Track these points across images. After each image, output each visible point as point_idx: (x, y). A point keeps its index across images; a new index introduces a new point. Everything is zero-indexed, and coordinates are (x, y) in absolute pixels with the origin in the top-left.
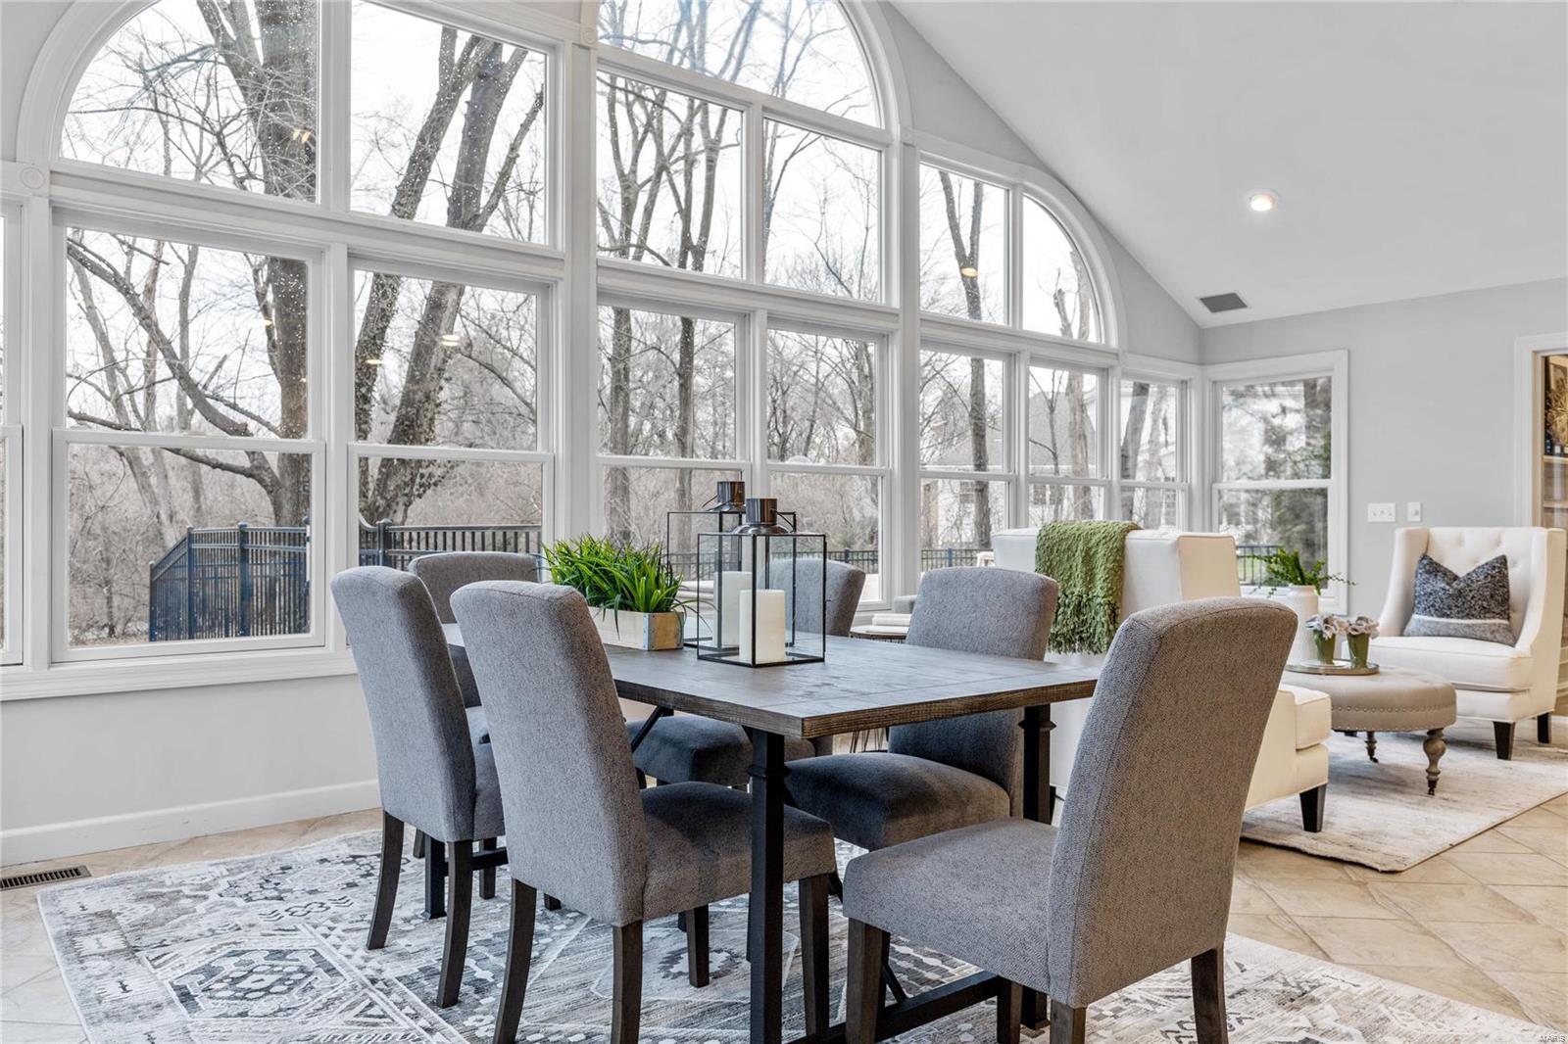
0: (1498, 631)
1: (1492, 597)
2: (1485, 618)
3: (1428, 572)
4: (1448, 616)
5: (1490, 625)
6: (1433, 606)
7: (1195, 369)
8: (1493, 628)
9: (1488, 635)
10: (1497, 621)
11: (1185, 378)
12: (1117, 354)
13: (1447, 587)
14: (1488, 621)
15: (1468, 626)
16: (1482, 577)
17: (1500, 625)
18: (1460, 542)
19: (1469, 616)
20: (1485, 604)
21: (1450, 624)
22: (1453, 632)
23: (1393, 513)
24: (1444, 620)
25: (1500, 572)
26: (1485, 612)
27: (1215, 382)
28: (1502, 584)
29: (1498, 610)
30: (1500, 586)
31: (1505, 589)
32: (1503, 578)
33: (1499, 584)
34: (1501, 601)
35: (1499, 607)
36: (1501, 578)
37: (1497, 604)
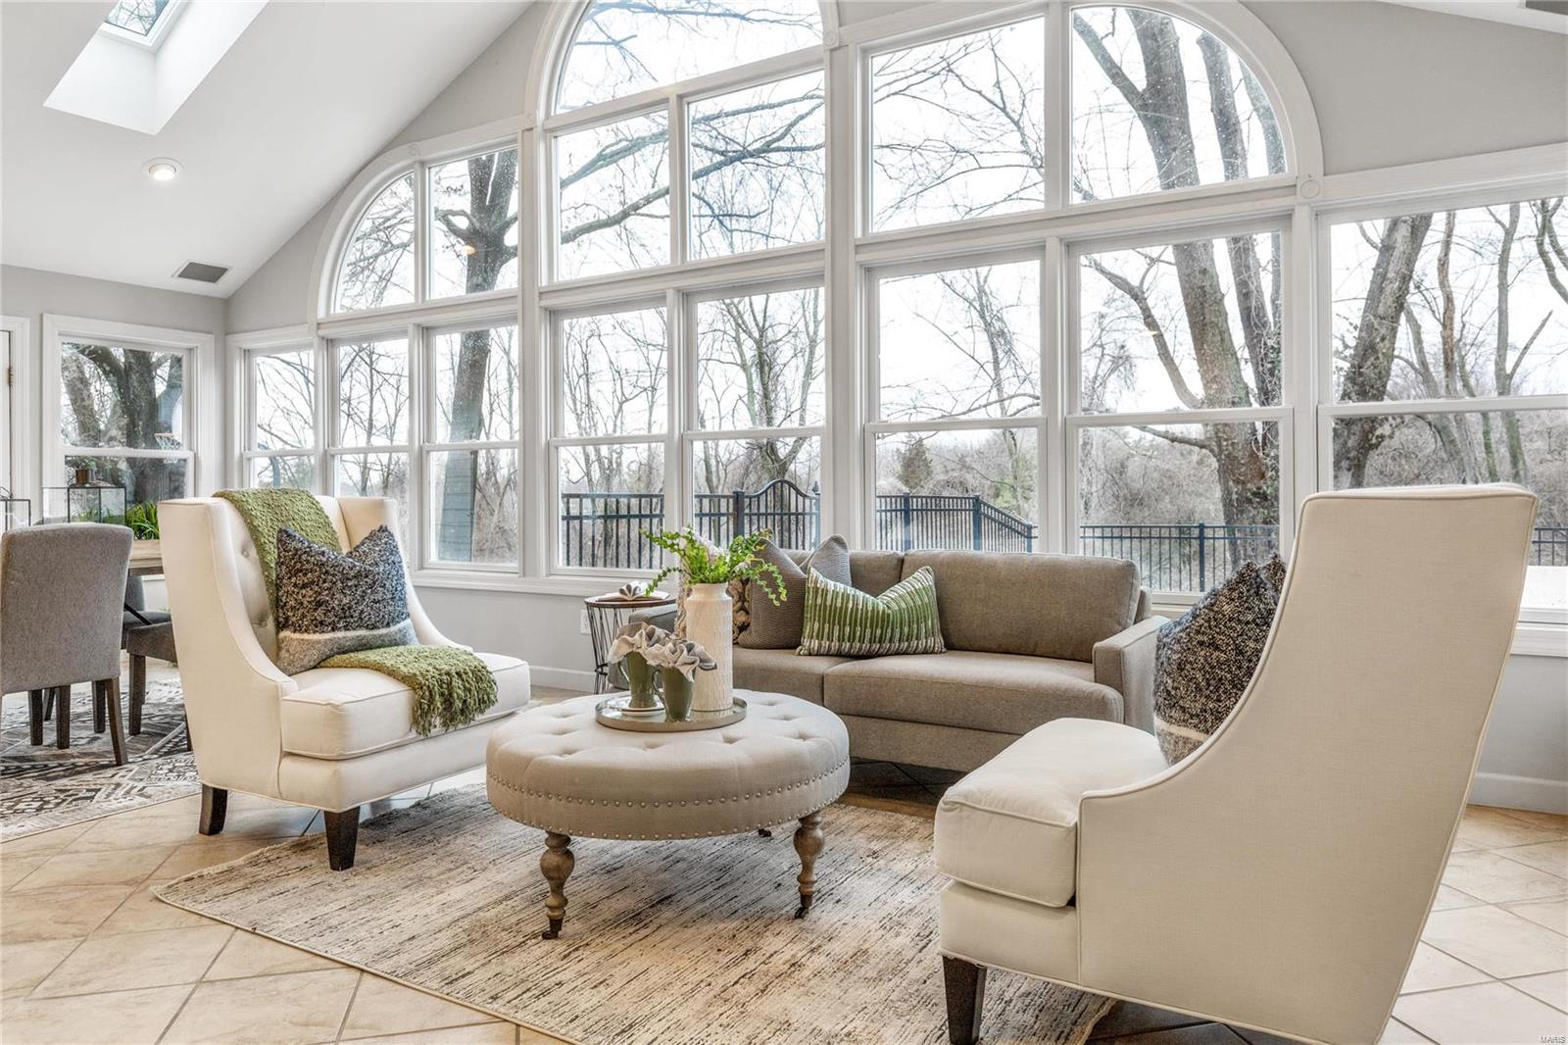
28: (1206, 639)
29: (1199, 706)
30: (1201, 643)
31: (1217, 653)
32: (1213, 623)
33: (1200, 638)
34: (1209, 685)
35: (1203, 700)
36: (1209, 621)
37: (1198, 689)
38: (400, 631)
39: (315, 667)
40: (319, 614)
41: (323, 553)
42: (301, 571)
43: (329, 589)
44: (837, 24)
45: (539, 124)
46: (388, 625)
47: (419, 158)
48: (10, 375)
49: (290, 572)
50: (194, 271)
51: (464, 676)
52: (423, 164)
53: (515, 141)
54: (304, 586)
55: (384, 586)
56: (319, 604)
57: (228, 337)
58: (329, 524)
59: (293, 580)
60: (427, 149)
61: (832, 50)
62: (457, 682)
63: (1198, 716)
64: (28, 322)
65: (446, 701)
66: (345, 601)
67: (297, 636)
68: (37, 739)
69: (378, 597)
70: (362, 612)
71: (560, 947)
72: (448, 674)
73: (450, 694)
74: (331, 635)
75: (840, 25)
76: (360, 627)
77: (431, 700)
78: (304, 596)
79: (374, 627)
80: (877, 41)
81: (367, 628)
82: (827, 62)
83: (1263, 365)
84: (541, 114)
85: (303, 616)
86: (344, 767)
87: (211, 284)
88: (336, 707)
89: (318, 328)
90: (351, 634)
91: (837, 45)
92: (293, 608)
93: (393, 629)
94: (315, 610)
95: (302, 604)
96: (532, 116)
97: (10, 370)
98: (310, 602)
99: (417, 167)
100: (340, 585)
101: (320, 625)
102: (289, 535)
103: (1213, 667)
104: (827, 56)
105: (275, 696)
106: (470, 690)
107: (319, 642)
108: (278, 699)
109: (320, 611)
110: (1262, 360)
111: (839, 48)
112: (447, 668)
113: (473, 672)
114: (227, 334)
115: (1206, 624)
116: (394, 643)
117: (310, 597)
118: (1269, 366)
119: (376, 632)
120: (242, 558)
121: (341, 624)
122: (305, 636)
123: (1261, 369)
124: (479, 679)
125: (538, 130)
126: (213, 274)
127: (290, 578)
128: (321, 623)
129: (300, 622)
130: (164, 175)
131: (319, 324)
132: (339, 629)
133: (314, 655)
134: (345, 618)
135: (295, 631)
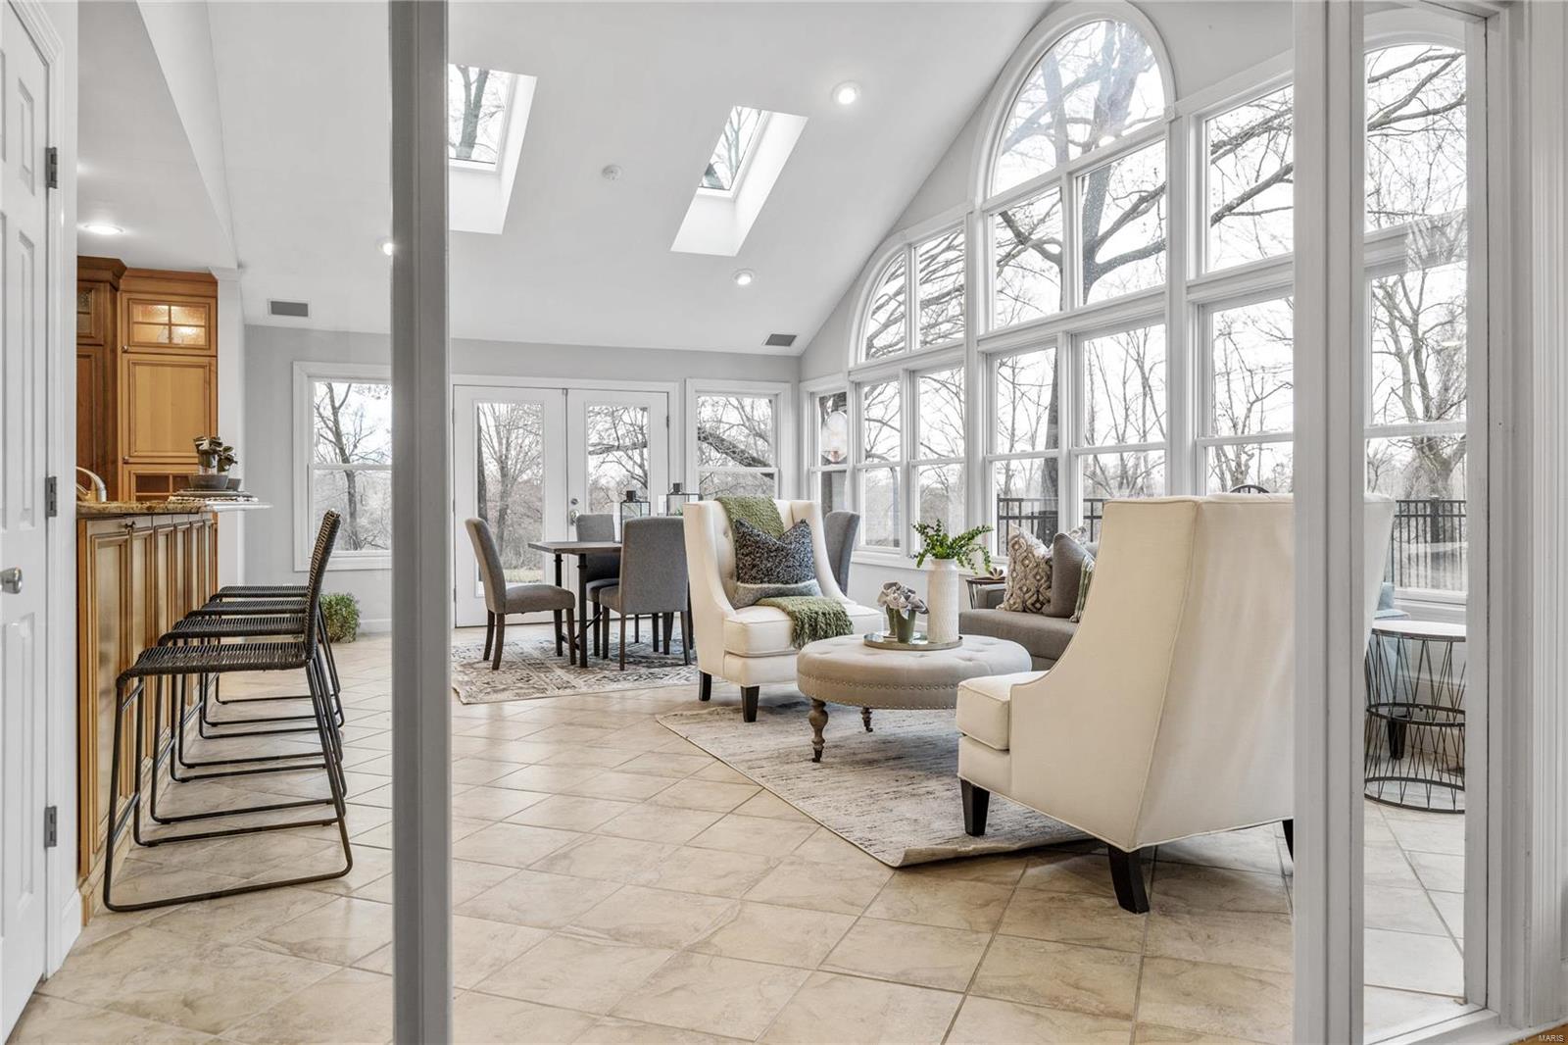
38: (806, 587)
39: (753, 605)
40: (753, 573)
41: (759, 535)
42: (745, 546)
43: (760, 557)
44: (1173, 99)
45: (977, 207)
46: (796, 582)
47: (908, 241)
48: (668, 421)
49: (740, 546)
50: (776, 340)
51: (828, 616)
52: (910, 245)
53: (962, 223)
54: (747, 555)
55: (794, 557)
56: (754, 566)
57: (801, 384)
58: (779, 518)
59: (742, 551)
60: (911, 235)
61: (1171, 122)
62: (821, 618)
64: (677, 384)
65: (813, 630)
66: (769, 565)
67: (743, 585)
68: (656, 649)
69: (790, 564)
70: (779, 573)
71: (818, 765)
72: (816, 613)
73: (816, 626)
74: (760, 586)
75: (1177, 100)
76: (778, 582)
77: (802, 628)
78: (746, 561)
79: (787, 583)
80: (1212, 106)
81: (782, 582)
82: (1167, 134)
84: (979, 200)
85: (746, 573)
86: (751, 662)
87: (787, 348)
88: (744, 625)
89: (849, 375)
90: (772, 586)
91: (1173, 117)
92: (741, 568)
93: (800, 585)
94: (752, 570)
95: (745, 566)
96: (972, 202)
97: (668, 417)
98: (749, 565)
99: (906, 248)
100: (766, 555)
101: (754, 580)
102: (741, 524)
104: (1167, 127)
105: (722, 617)
106: (830, 625)
107: (753, 589)
108: (723, 619)
109: (754, 570)
111: (1176, 119)
112: (817, 609)
113: (834, 614)
114: (800, 381)
116: (802, 594)
117: (749, 562)
119: (788, 586)
120: (724, 538)
121: (766, 579)
122: (747, 585)
124: (838, 619)
125: (977, 213)
126: (787, 340)
127: (740, 550)
128: (755, 578)
129: (749, 577)
130: (744, 280)
131: (849, 372)
132: (765, 582)
133: (751, 597)
134: (768, 576)
135: (742, 582)
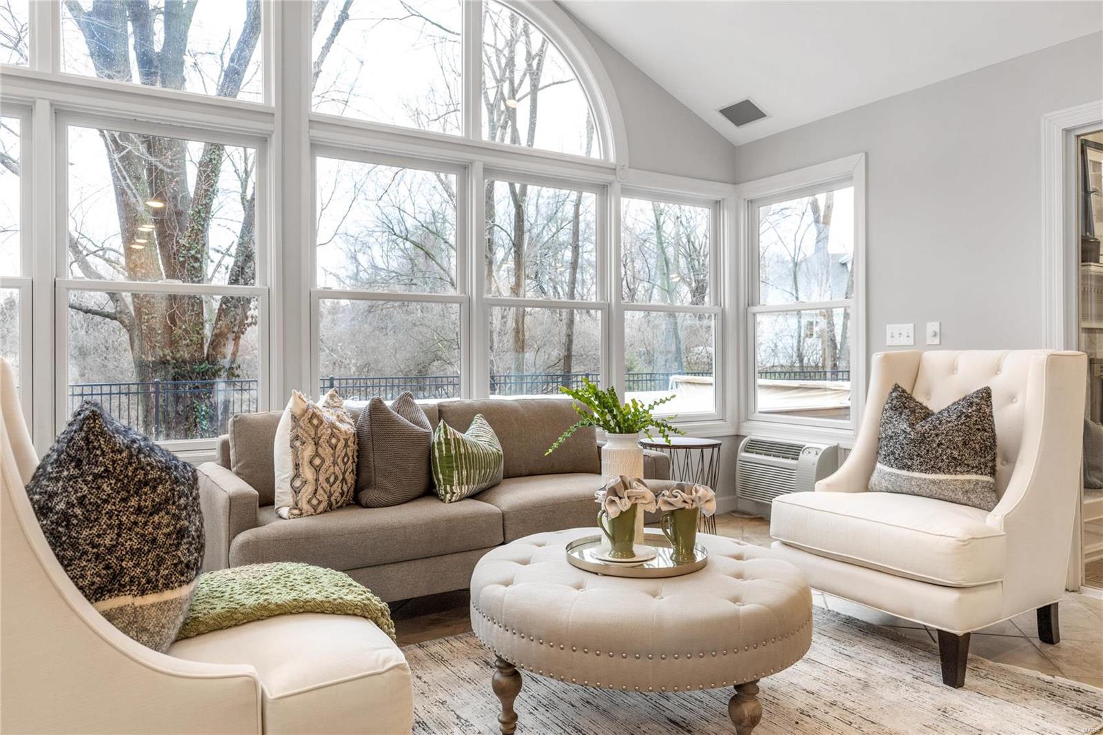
0: (974, 491)
1: (965, 444)
2: (956, 472)
3: (894, 408)
4: (909, 468)
5: (963, 483)
6: (893, 453)
7: (728, 188)
8: (967, 487)
9: (960, 496)
10: (974, 477)
11: (718, 197)
12: (615, 169)
13: (909, 430)
14: (960, 477)
15: (934, 482)
16: (954, 417)
17: (977, 482)
18: (953, 369)
19: (935, 469)
20: (956, 453)
21: (912, 478)
22: (916, 490)
23: (911, 335)
24: (905, 473)
25: (979, 410)
26: (956, 464)
27: (751, 202)
28: (980, 427)
29: (977, 461)
30: (979, 429)
31: (986, 433)
32: (982, 419)
33: (977, 427)
34: (981, 450)
35: (979, 458)
36: (980, 418)
37: (976, 453)
42: (146, 484)
49: (125, 488)
54: (156, 509)
59: (133, 502)
63: (977, 467)
67: (151, 599)
78: (158, 527)
83: (175, 258)
92: (133, 552)
94: (178, 546)
95: (154, 540)
98: (168, 535)
103: (984, 441)
110: (174, 255)
115: (979, 420)
117: (168, 526)
118: (181, 259)
123: (173, 261)
127: (124, 500)
129: (152, 574)
135: (143, 592)
